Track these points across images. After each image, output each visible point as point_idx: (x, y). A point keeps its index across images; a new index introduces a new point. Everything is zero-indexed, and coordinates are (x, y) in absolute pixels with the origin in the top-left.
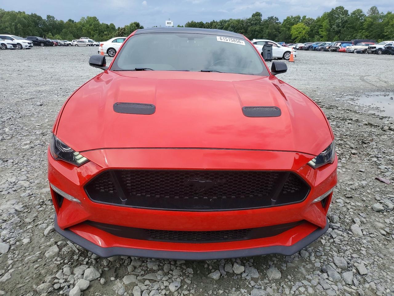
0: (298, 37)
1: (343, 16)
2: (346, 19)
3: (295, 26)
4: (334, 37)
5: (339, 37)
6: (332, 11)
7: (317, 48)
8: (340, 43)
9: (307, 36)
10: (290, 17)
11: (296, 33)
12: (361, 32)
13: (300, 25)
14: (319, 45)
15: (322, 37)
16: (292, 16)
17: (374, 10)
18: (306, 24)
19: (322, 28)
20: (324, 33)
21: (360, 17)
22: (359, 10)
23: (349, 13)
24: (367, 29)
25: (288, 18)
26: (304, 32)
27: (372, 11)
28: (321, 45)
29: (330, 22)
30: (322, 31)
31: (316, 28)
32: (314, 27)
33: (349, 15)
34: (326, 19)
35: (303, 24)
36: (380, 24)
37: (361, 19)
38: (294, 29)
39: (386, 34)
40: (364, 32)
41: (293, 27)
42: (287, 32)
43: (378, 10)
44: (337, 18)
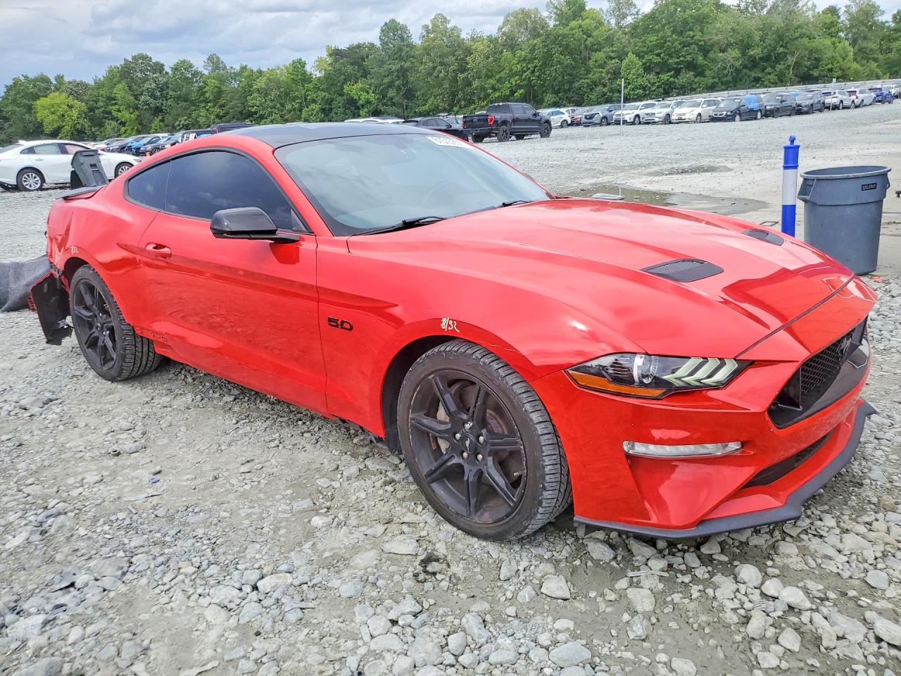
0: (63, 127)
1: (155, 75)
2: (162, 80)
3: (41, 102)
4: (151, 122)
5: (162, 121)
6: (125, 64)
7: (142, 149)
8: (194, 135)
9: (86, 123)
10: (22, 78)
11: (51, 117)
12: (205, 107)
13: (57, 98)
14: (145, 141)
15: (123, 124)
16: (26, 77)
17: (215, 62)
18: (71, 94)
19: (116, 104)
20: (126, 115)
21: (192, 78)
22: (184, 61)
23: (167, 69)
24: (215, 101)
25: (16, 83)
26: (75, 113)
27: (213, 63)
28: (150, 142)
29: (130, 87)
30: (119, 111)
31: (100, 104)
32: (96, 102)
33: (167, 73)
34: (119, 82)
35: (64, 95)
36: (234, 91)
37: (197, 81)
38: (44, 108)
39: (253, 110)
40: (210, 107)
41: (38, 102)
42: (27, 116)
43: (222, 62)
44: (145, 80)
